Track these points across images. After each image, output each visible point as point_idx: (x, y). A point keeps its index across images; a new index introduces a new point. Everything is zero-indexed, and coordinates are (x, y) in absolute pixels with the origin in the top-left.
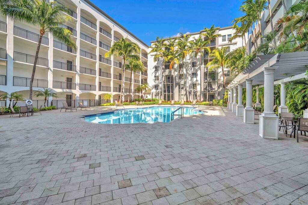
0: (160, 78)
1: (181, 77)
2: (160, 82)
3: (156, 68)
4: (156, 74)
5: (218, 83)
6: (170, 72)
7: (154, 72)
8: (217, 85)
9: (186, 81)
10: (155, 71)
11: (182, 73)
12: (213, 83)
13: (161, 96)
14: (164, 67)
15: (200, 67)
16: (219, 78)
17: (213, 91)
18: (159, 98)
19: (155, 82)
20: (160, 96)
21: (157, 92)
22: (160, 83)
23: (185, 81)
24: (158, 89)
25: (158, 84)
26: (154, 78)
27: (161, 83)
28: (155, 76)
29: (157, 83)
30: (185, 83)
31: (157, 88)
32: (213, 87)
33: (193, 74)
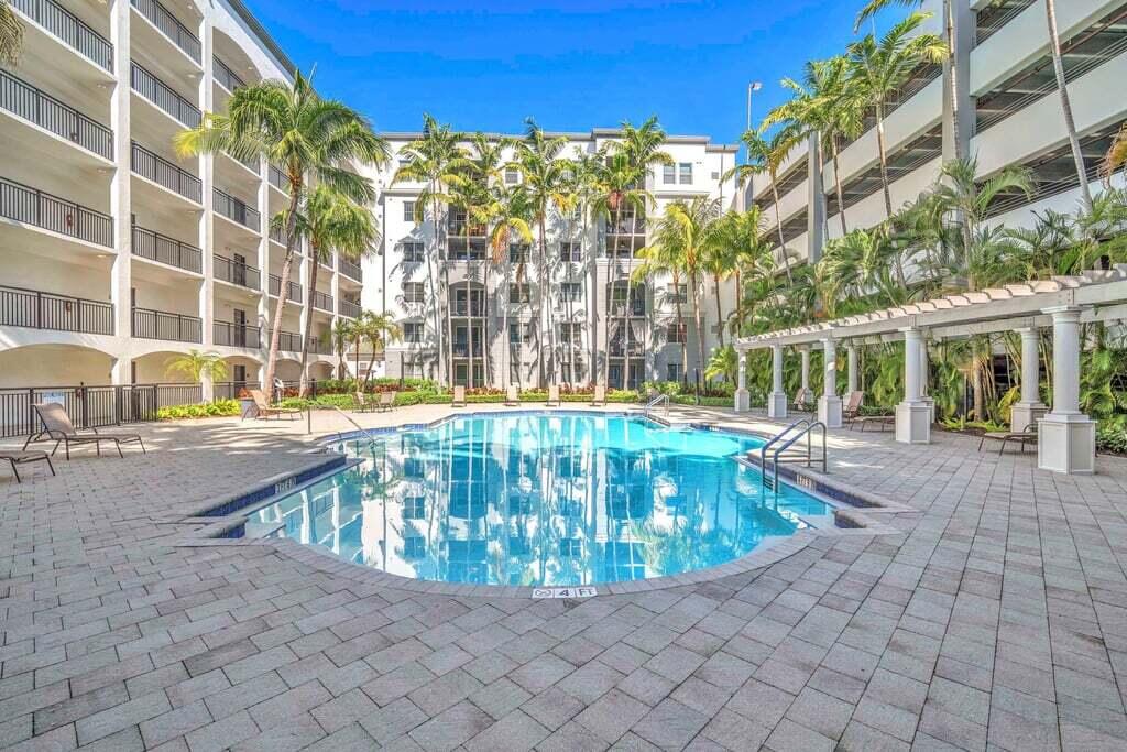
0: (428, 291)
1: (517, 294)
2: (431, 308)
3: (413, 252)
4: (408, 274)
5: (652, 324)
6: (473, 271)
7: (402, 264)
8: (650, 332)
9: (539, 312)
10: (405, 260)
11: (523, 279)
12: (637, 323)
13: (435, 368)
14: (445, 248)
15: (593, 262)
16: (656, 307)
17: (638, 350)
18: (426, 375)
19: (407, 310)
20: (431, 370)
21: (416, 351)
22: (430, 314)
23: (533, 313)
24: (418, 340)
25: (419, 317)
26: (402, 292)
27: (433, 313)
28: (406, 285)
29: (413, 315)
30: (535, 319)
31: (418, 335)
32: (638, 337)
33: (565, 286)
